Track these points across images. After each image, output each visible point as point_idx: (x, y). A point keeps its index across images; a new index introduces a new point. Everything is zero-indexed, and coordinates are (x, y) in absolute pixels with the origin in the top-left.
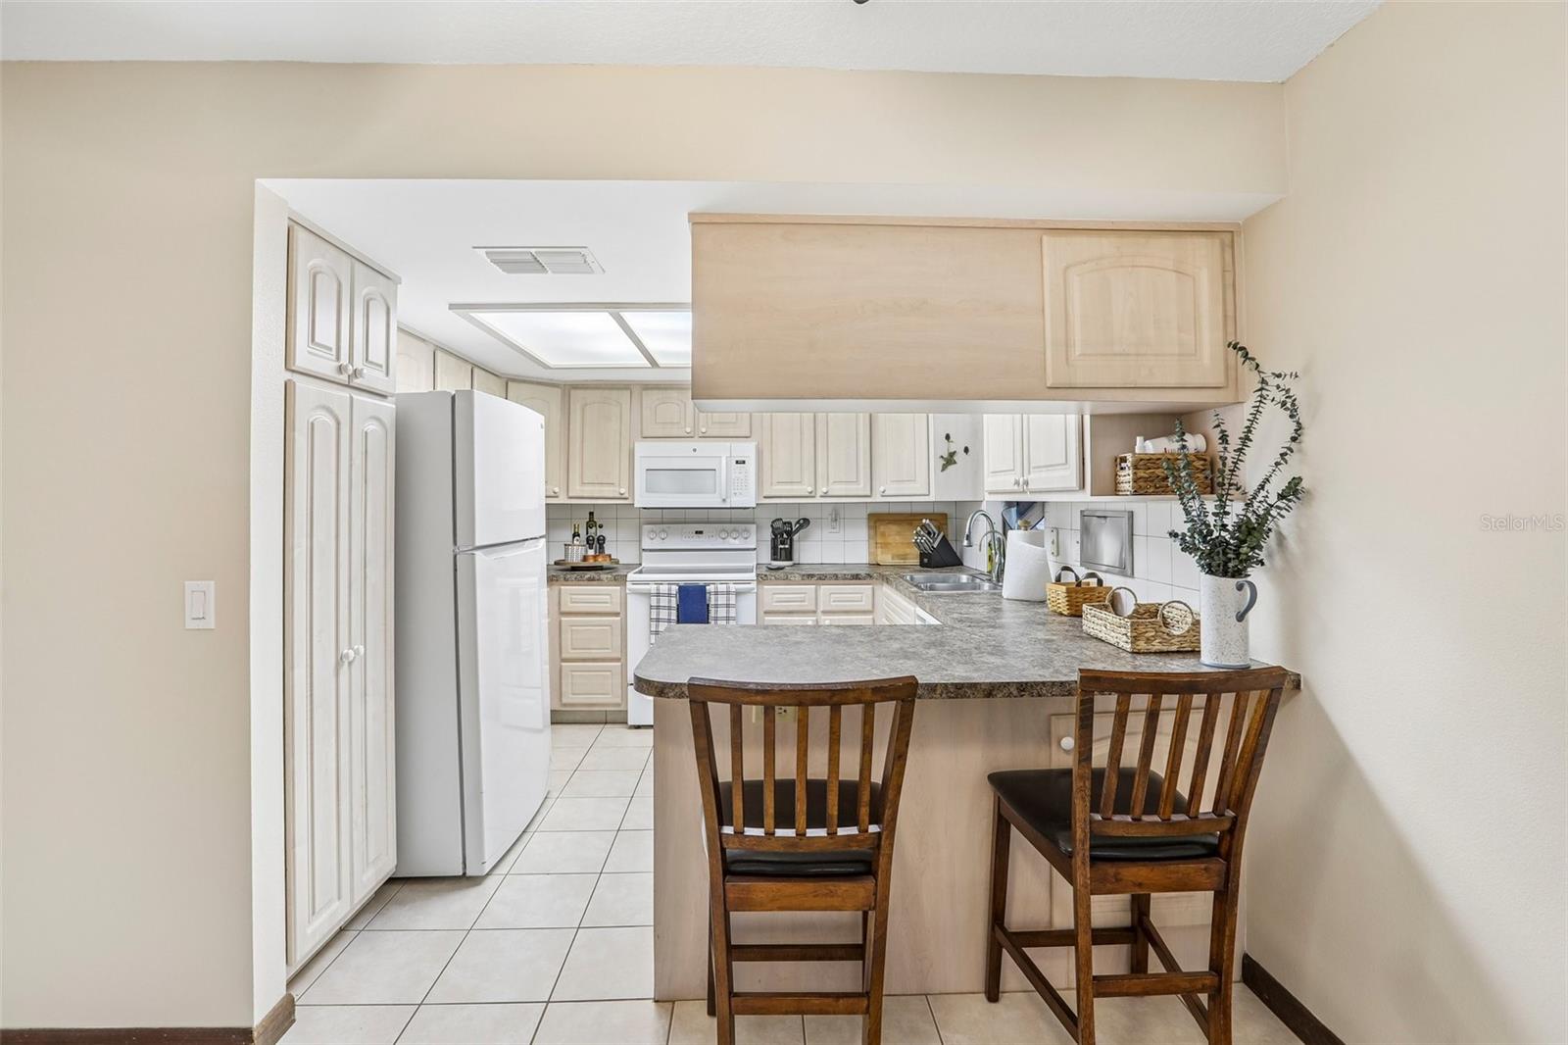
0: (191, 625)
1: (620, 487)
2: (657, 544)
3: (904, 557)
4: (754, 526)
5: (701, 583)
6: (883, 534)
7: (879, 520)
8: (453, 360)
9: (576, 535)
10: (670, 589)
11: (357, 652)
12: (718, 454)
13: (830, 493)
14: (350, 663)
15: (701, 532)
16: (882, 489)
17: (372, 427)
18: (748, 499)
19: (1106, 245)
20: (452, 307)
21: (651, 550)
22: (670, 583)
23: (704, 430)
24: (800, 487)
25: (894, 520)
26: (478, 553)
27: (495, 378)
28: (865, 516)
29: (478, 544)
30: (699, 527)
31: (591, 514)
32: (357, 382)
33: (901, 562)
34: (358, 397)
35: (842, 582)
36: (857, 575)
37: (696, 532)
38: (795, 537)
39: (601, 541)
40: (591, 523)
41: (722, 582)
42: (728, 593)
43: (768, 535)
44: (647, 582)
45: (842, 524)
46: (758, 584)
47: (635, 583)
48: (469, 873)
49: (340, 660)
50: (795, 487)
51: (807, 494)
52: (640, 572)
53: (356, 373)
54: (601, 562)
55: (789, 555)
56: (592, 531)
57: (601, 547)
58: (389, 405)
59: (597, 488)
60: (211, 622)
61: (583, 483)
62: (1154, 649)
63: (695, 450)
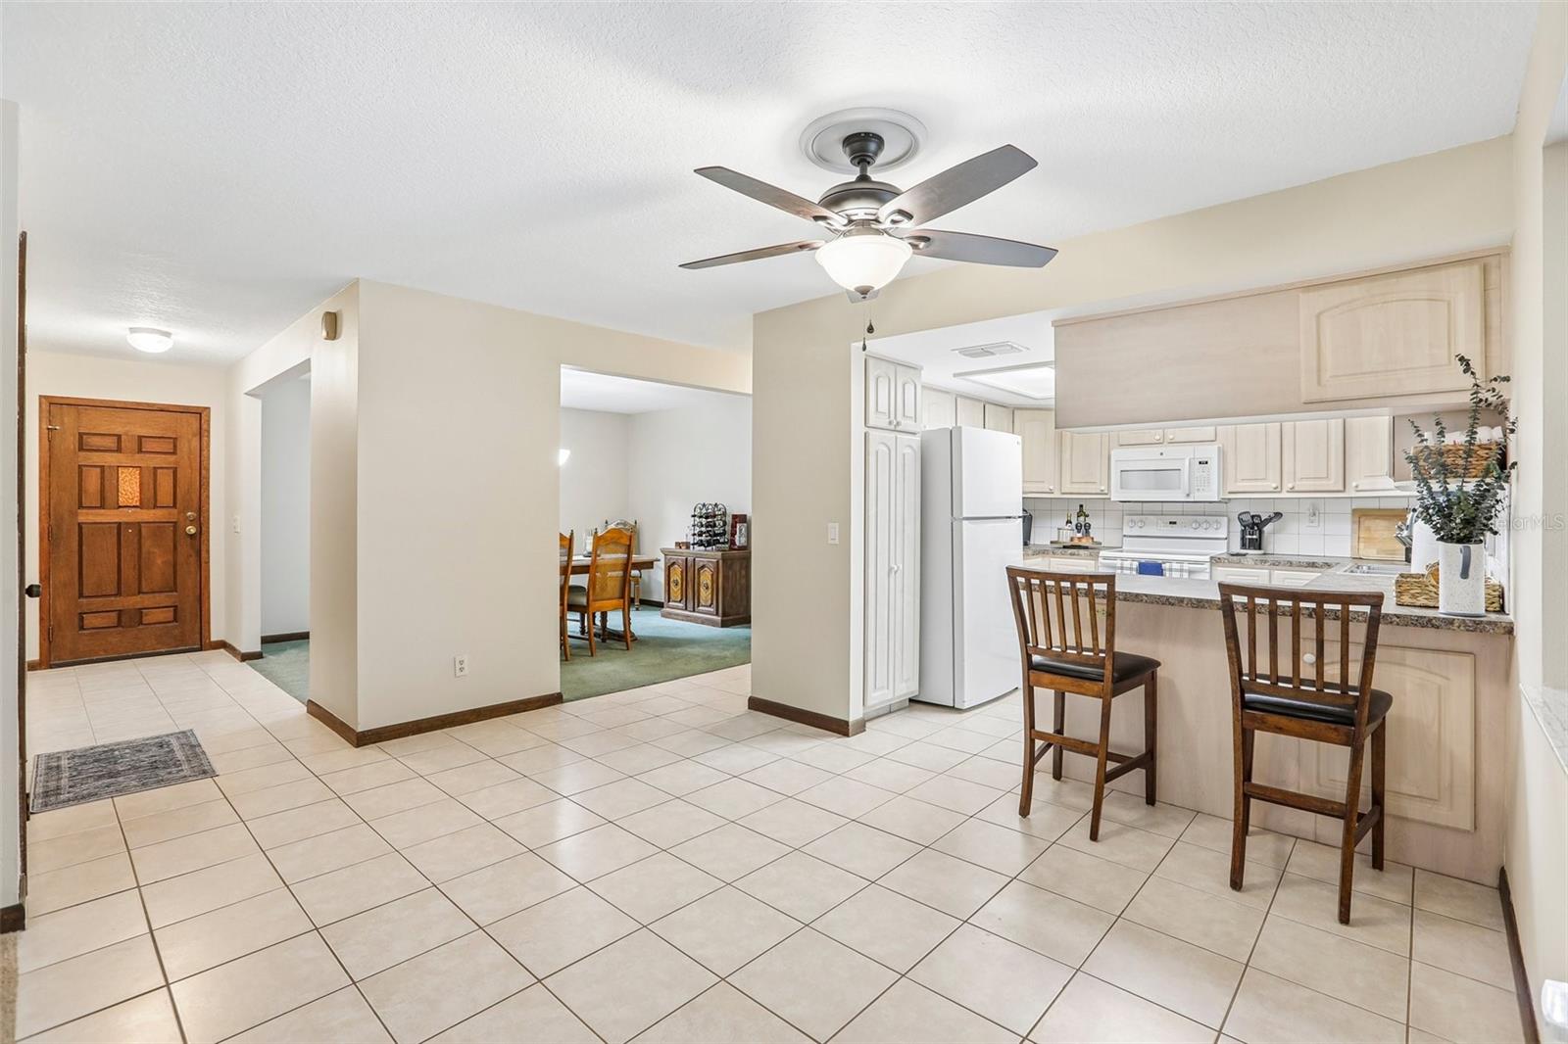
0: (830, 542)
1: (1101, 485)
2: (1136, 531)
3: (1393, 552)
4: (1226, 519)
5: (1160, 562)
6: (1368, 529)
7: (1365, 515)
8: (968, 401)
9: (1069, 522)
10: (1131, 565)
11: (898, 567)
12: (1181, 458)
13: (1296, 489)
14: (896, 572)
15: (1175, 523)
16: (1354, 484)
17: (908, 451)
18: (1212, 494)
19: (1356, 291)
20: (955, 375)
21: (1130, 536)
22: (1133, 560)
23: (1171, 437)
24: (1265, 484)
25: (1381, 516)
26: (964, 522)
27: (1004, 409)
28: (1350, 512)
29: (965, 515)
30: (1173, 520)
31: (1081, 506)
32: (898, 428)
33: (1389, 557)
34: (899, 435)
35: (1297, 568)
36: (1314, 563)
37: (1171, 523)
38: (1267, 529)
39: (1088, 527)
40: (1081, 513)
41: (1178, 561)
42: (1181, 570)
43: (1238, 528)
44: (1115, 558)
45: (1322, 519)
46: (1211, 566)
47: (1105, 558)
48: (956, 706)
49: (890, 570)
50: (1259, 483)
51: (1272, 490)
52: (1122, 551)
53: (898, 424)
54: (1084, 542)
55: (1257, 544)
56: (1082, 518)
57: (1087, 532)
58: (918, 438)
59: (1082, 485)
60: (837, 542)
61: (1073, 483)
62: (1418, 603)
63: (1162, 454)
